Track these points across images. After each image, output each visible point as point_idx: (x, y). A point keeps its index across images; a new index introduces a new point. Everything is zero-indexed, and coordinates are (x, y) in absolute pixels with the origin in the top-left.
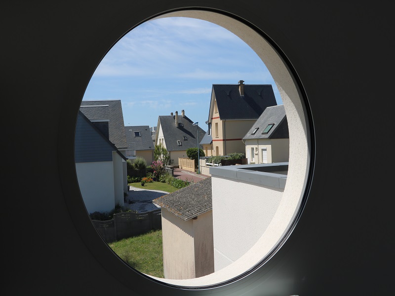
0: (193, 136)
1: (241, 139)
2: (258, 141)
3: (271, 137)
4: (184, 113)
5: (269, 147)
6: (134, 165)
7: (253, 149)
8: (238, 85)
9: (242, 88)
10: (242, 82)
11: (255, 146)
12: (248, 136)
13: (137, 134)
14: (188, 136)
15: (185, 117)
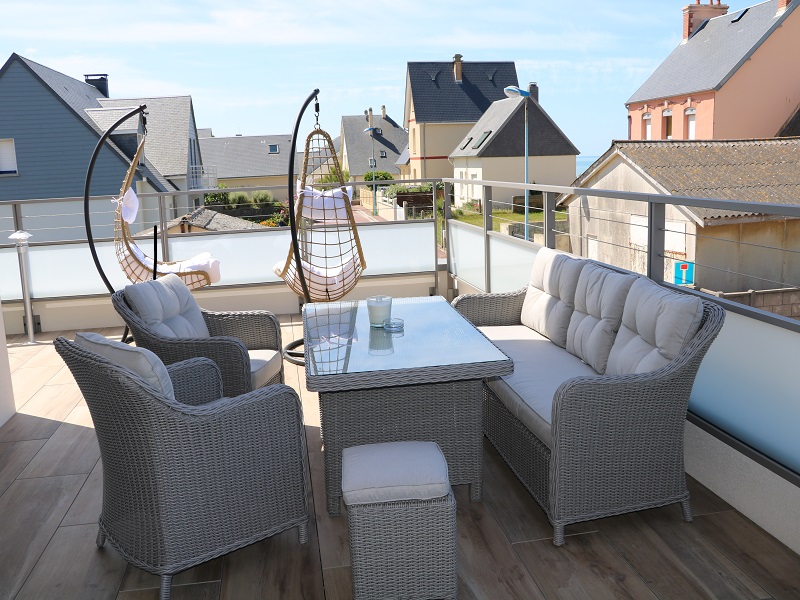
0: (396, 151)
1: (446, 157)
2: (467, 161)
3: (482, 155)
4: (384, 112)
5: (479, 171)
6: (252, 200)
7: (461, 173)
8: (453, 63)
9: (460, 68)
10: (458, 57)
11: (464, 170)
12: (457, 152)
13: (273, 148)
14: (388, 150)
15: (387, 118)
